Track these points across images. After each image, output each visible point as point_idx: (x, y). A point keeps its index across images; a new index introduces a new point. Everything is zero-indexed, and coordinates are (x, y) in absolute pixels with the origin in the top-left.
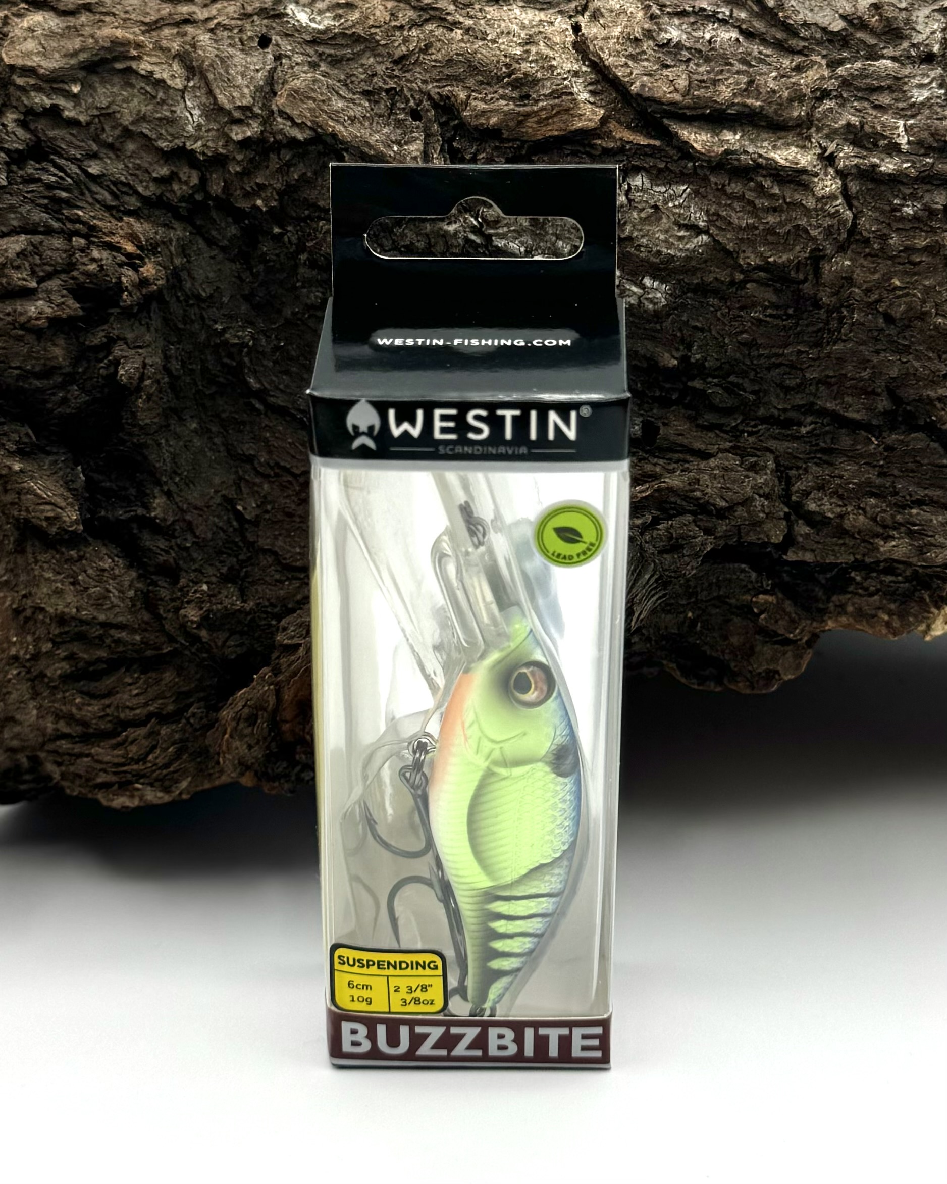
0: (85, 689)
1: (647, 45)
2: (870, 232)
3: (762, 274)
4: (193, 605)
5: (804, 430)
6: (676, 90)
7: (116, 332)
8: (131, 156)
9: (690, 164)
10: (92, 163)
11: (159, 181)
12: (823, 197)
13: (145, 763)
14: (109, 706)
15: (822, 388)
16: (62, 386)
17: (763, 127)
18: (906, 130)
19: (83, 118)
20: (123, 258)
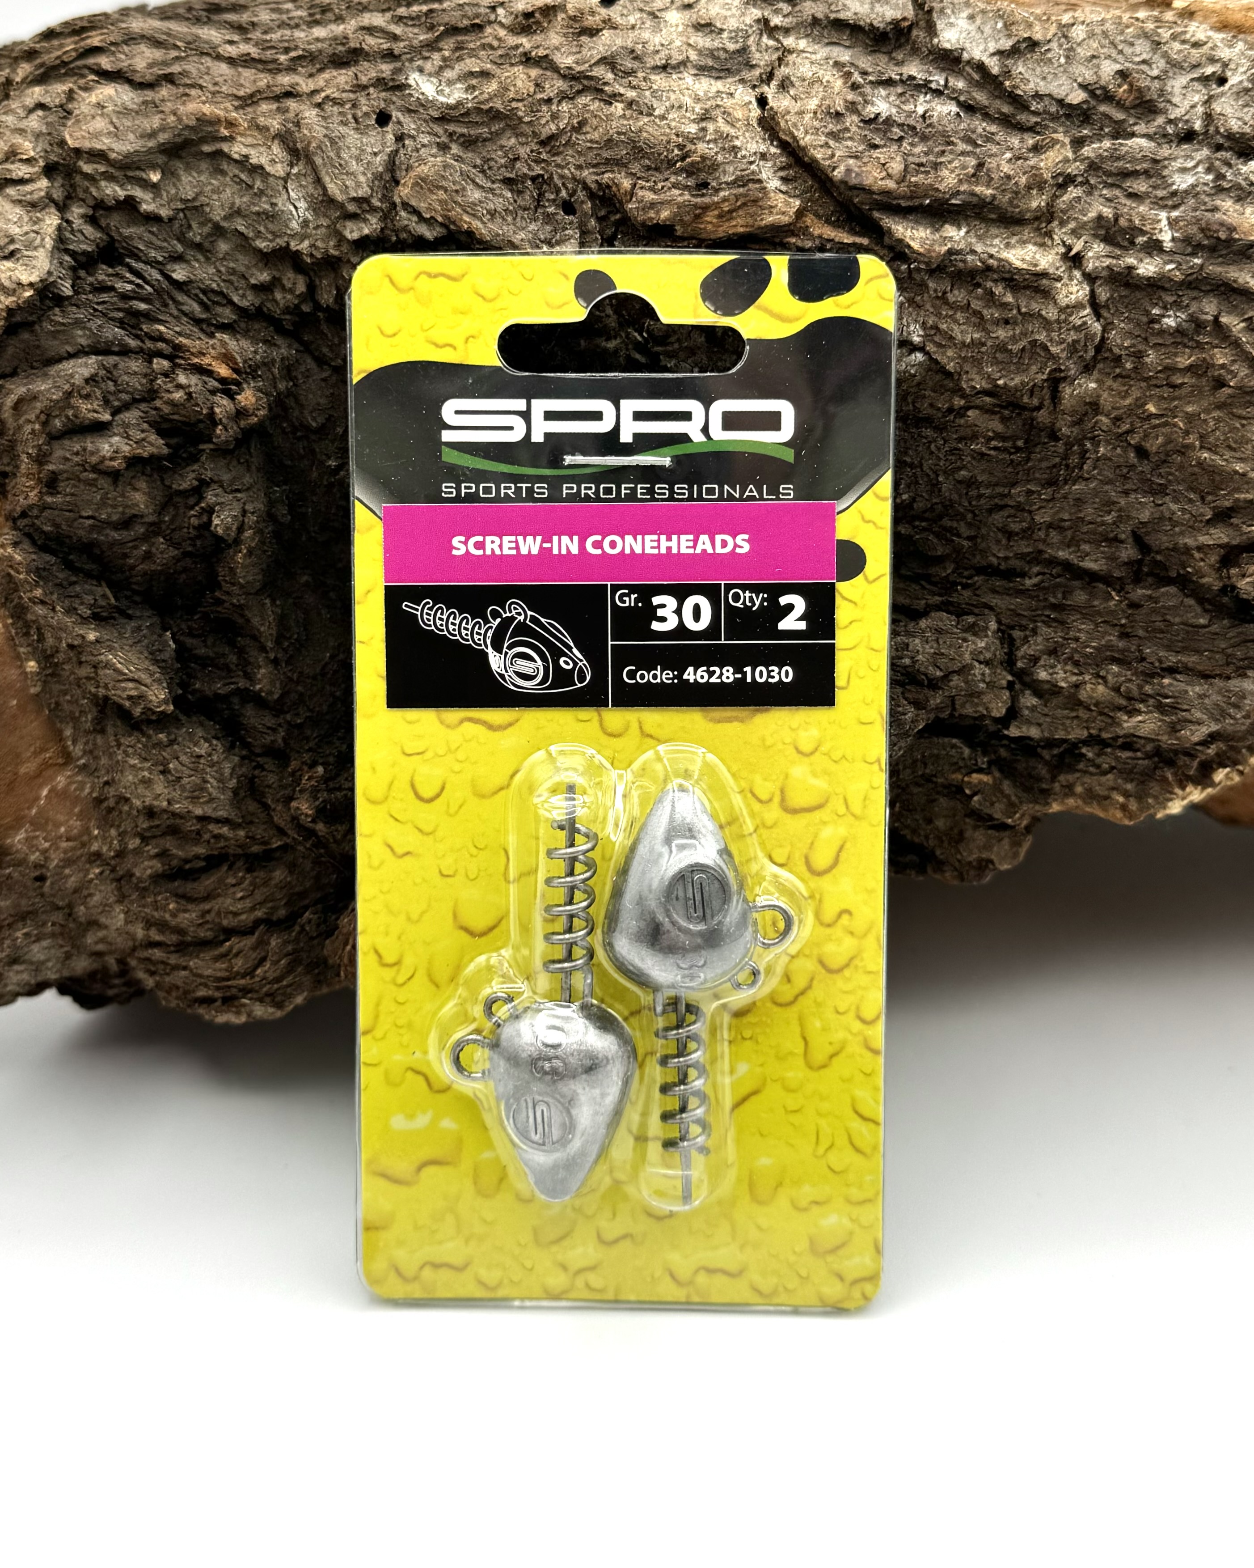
0: (180, 891)
1: (851, 120)
2: (1121, 347)
3: (988, 399)
4: (306, 795)
5: (1028, 582)
6: (889, 176)
7: (209, 474)
8: (224, 259)
9: (904, 267)
10: (177, 267)
11: (261, 289)
12: (1068, 307)
13: (253, 977)
14: (209, 912)
15: (1053, 533)
16: (145, 538)
17: (993, 220)
18: (1170, 223)
19: (164, 213)
20: (216, 384)
